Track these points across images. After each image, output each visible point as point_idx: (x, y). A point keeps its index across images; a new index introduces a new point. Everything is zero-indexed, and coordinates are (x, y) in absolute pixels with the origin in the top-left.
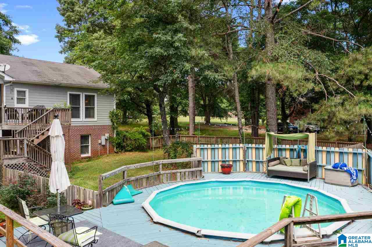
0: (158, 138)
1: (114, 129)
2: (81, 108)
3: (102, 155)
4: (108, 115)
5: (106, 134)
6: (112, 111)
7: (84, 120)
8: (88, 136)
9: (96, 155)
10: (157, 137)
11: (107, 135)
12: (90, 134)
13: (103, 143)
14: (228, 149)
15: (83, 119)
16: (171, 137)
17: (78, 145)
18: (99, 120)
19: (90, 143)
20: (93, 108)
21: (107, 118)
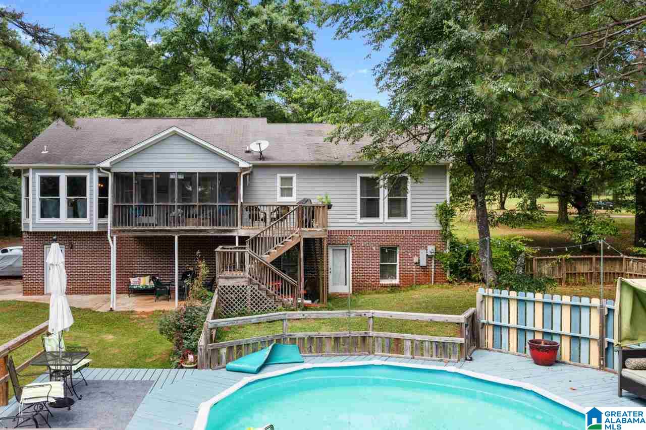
0: (555, 259)
1: (445, 237)
2: (381, 201)
3: (419, 283)
4: (435, 212)
5: (429, 247)
6: (440, 204)
7: (387, 221)
8: (396, 249)
9: (408, 283)
10: (554, 257)
11: (431, 248)
12: (398, 246)
13: (423, 263)
14: (559, 307)
15: (384, 219)
16: (594, 260)
17: (376, 263)
18: (413, 220)
19: (398, 260)
20: (405, 200)
21: (431, 216)
